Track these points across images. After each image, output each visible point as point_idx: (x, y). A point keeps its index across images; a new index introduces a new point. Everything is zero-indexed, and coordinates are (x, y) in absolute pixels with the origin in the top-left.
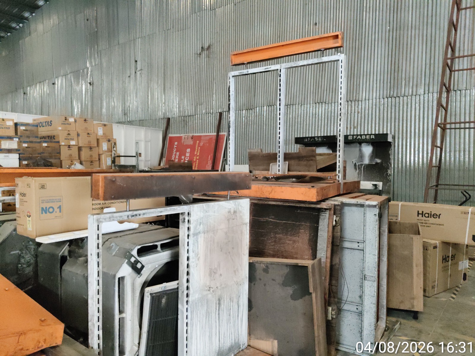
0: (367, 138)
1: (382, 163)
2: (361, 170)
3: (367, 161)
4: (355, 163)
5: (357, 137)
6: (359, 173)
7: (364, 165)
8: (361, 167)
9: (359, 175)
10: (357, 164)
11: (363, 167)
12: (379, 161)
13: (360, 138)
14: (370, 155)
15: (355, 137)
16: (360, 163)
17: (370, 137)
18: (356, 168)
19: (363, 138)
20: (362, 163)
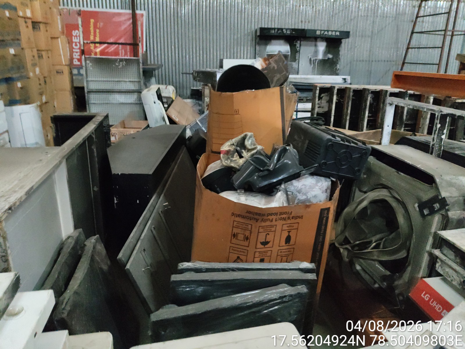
0: (333, 34)
1: (333, 58)
2: (315, 65)
3: (320, 56)
4: (311, 58)
5: (324, 33)
6: (313, 68)
7: (318, 60)
8: (315, 62)
9: (313, 70)
10: (312, 59)
11: (317, 61)
12: (330, 56)
13: (327, 33)
14: (323, 51)
15: (322, 32)
16: (315, 58)
17: (336, 34)
18: (310, 63)
19: (329, 34)
20: (316, 58)
